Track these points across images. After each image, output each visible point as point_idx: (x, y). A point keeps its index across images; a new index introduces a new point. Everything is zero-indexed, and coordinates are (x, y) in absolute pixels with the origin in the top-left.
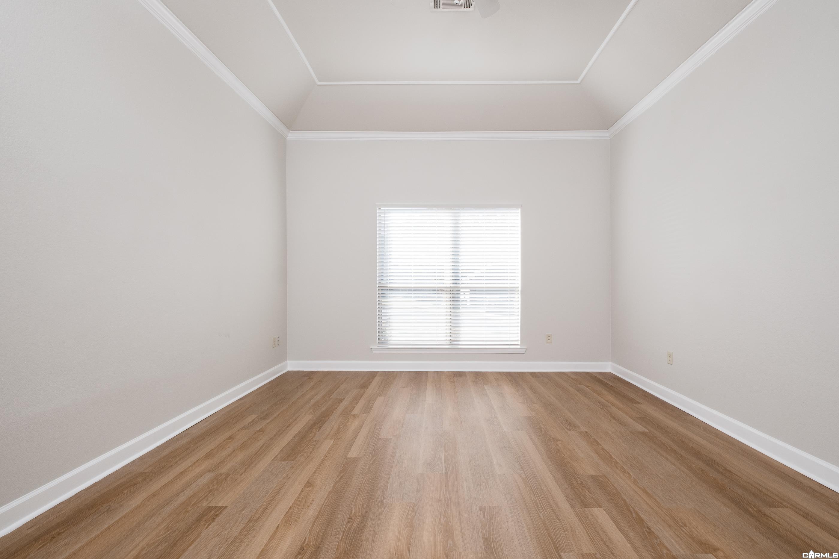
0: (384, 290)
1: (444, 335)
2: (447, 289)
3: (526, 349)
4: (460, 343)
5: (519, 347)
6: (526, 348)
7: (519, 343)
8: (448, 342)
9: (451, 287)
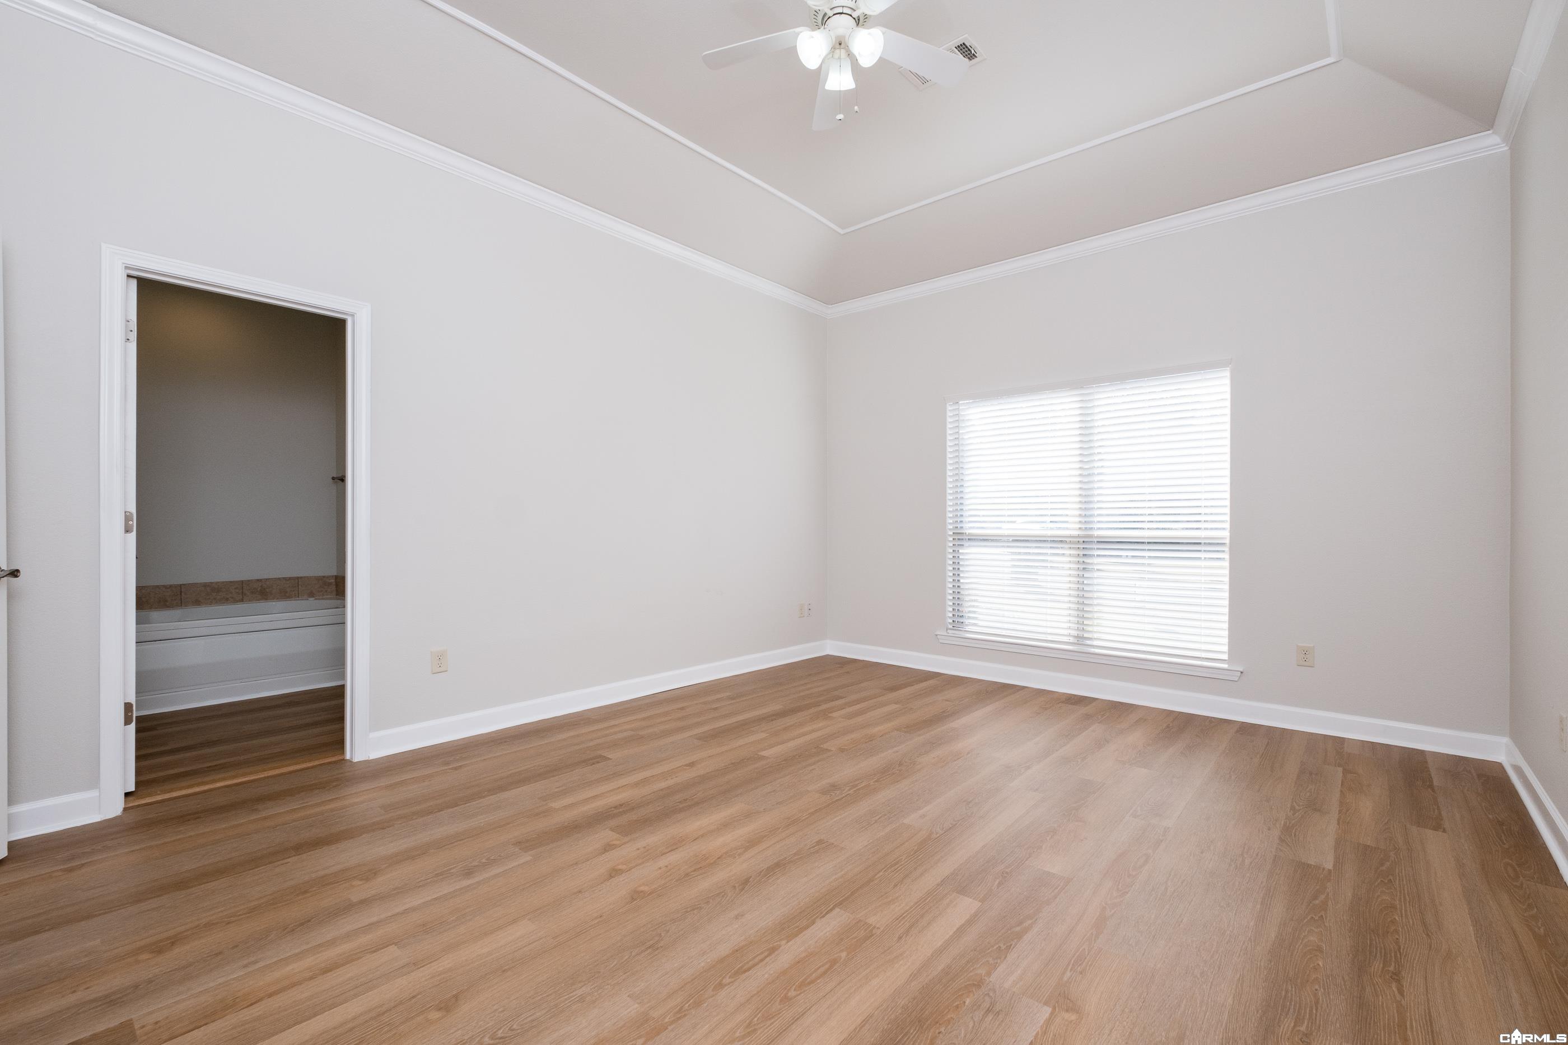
0: (961, 538)
1: (1066, 625)
2: (1071, 540)
3: (1242, 673)
4: (1095, 643)
5: (1225, 666)
6: (1241, 670)
7: (1225, 657)
8: (1072, 640)
9: (1079, 536)
